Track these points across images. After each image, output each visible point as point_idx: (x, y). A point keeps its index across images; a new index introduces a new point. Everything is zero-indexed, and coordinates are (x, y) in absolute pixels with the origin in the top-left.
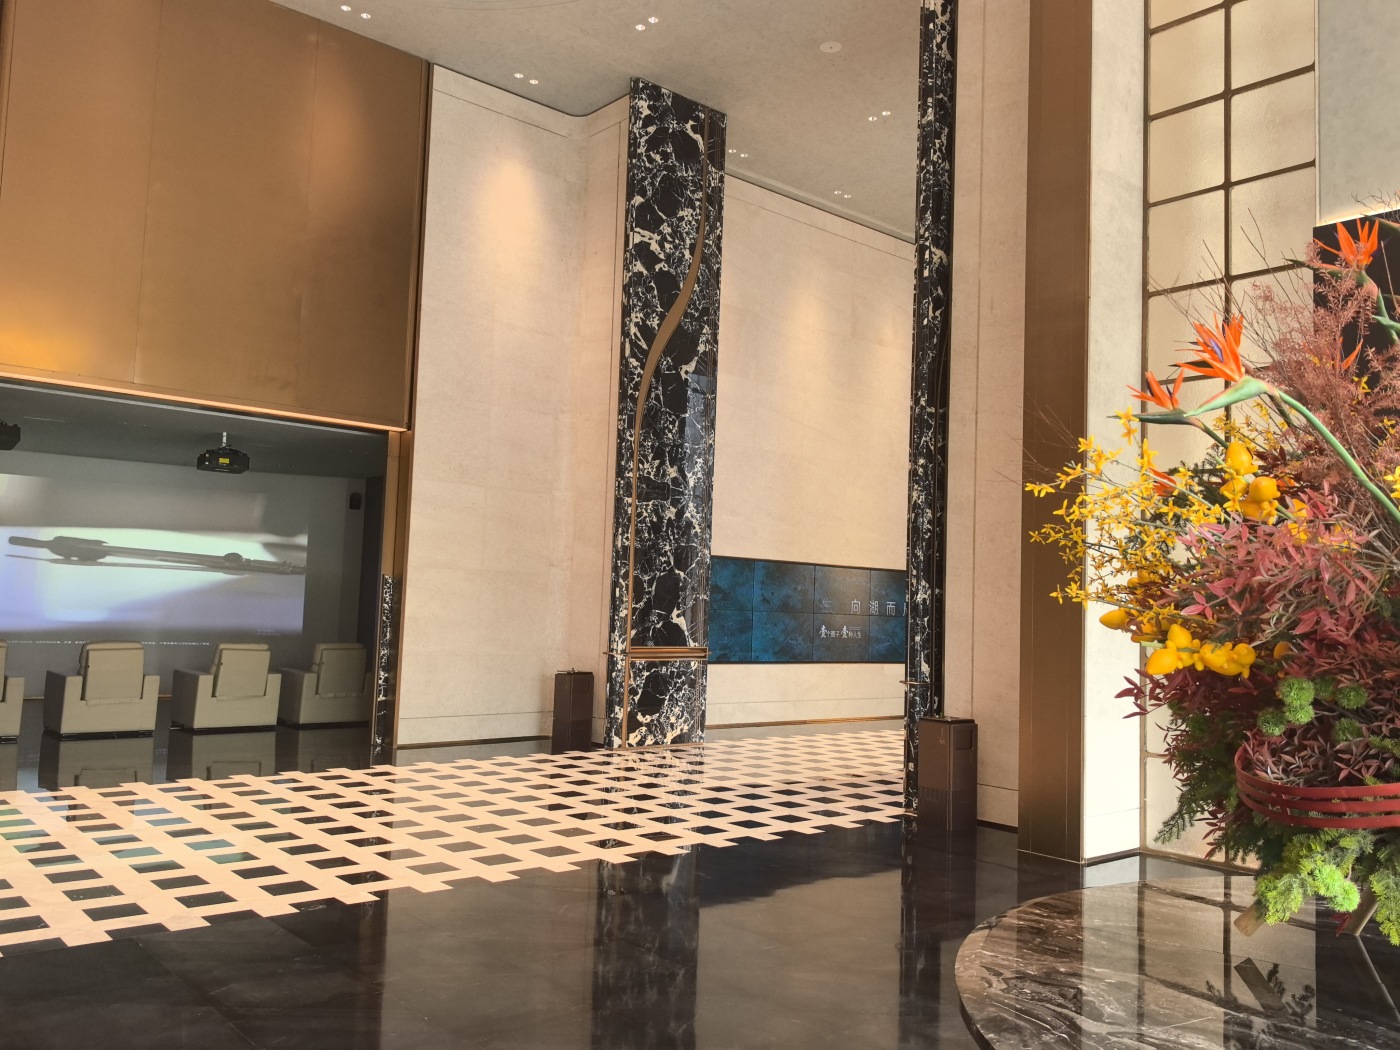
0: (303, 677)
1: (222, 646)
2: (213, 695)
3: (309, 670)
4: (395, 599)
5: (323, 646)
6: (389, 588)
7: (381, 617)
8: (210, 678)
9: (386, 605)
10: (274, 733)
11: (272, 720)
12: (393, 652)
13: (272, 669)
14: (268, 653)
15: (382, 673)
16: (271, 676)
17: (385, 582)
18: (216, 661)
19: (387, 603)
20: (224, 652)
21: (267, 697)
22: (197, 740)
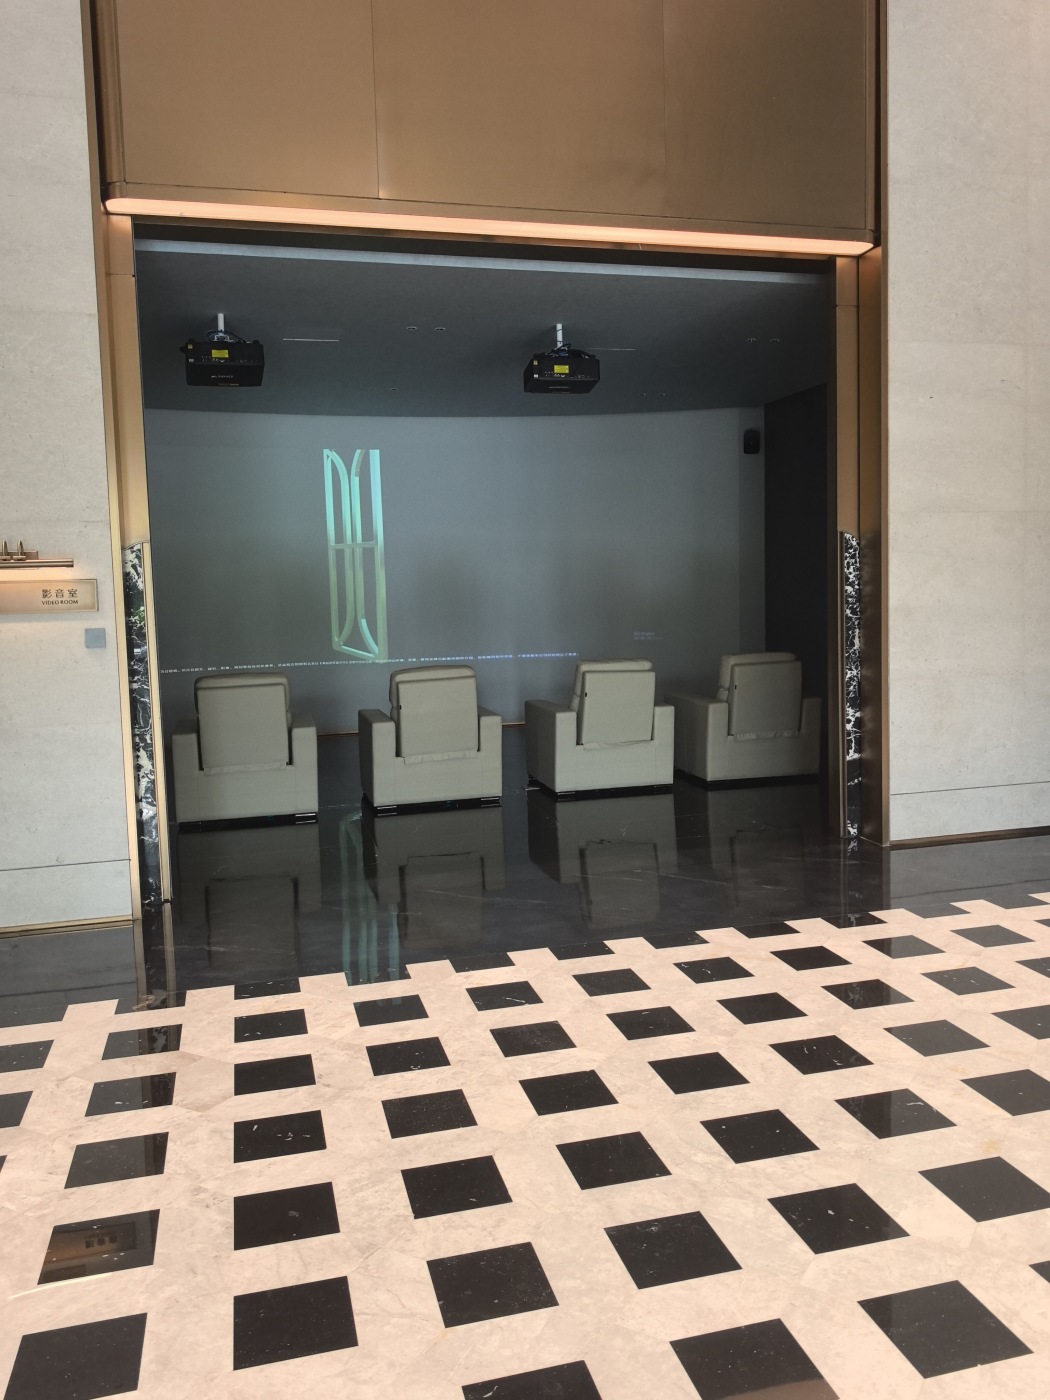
0: (707, 709)
1: (584, 667)
2: (579, 742)
3: (712, 696)
4: (866, 577)
5: (733, 660)
6: (853, 557)
7: (843, 611)
8: (572, 716)
9: (849, 589)
10: (671, 796)
11: (666, 776)
12: (868, 673)
13: (661, 700)
14: (651, 677)
15: (850, 711)
16: (659, 710)
17: (847, 546)
18: (578, 692)
19: (852, 584)
20: (588, 677)
21: (656, 741)
22: (561, 809)
